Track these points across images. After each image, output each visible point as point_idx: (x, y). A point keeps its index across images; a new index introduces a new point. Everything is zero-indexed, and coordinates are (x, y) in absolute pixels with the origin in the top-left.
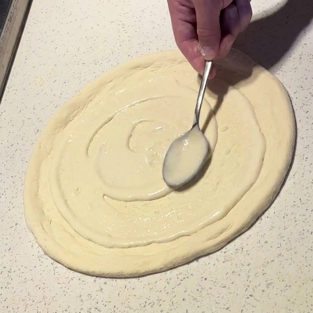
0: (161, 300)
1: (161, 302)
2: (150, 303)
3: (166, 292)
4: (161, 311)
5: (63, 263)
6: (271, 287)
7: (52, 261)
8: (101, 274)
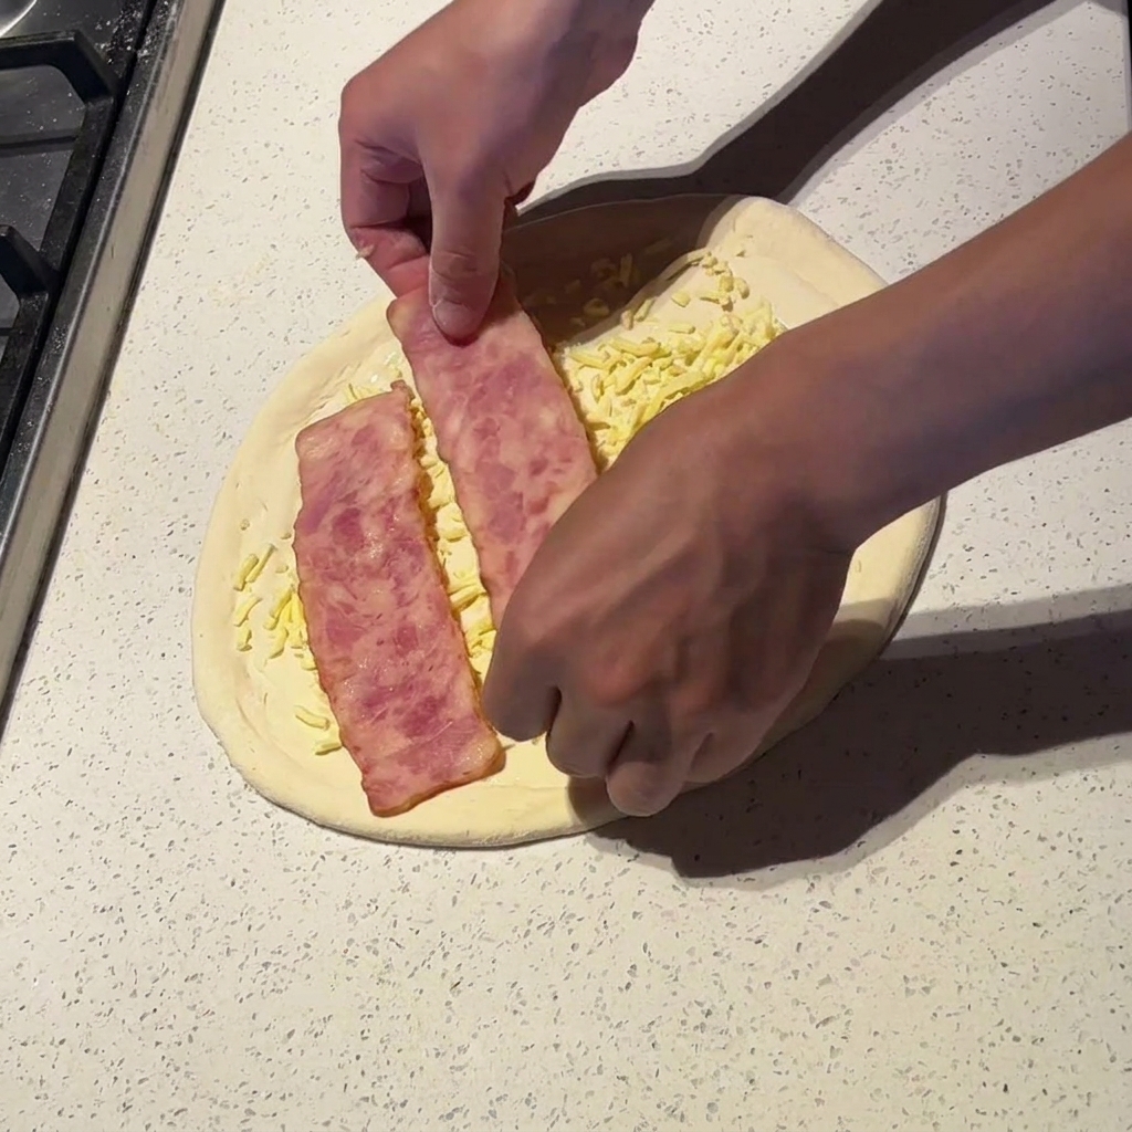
0: (572, 916)
1: (573, 922)
2: (544, 925)
3: (588, 893)
4: (572, 947)
5: (299, 810)
6: (881, 879)
7: (269, 808)
8: (410, 839)
